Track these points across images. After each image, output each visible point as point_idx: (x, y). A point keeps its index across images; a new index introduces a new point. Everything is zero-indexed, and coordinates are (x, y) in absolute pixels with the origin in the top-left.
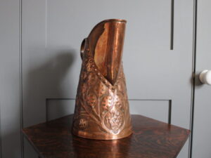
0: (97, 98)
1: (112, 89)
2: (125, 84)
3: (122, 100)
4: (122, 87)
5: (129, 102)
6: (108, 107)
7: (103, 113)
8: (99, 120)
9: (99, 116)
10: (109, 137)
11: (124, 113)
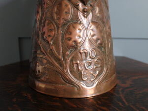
0: (58, 28)
1: (84, 11)
2: (107, 8)
3: (101, 31)
4: (101, 11)
5: (114, 41)
6: (76, 42)
7: (68, 53)
8: (61, 65)
9: (61, 57)
10: (79, 94)
11: (104, 53)
